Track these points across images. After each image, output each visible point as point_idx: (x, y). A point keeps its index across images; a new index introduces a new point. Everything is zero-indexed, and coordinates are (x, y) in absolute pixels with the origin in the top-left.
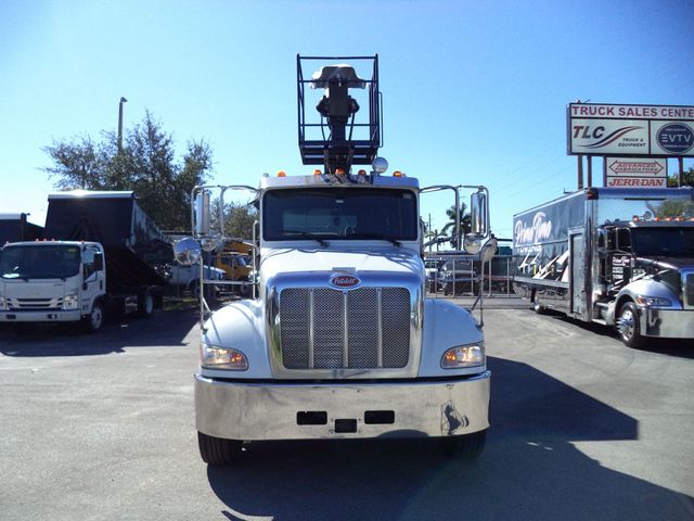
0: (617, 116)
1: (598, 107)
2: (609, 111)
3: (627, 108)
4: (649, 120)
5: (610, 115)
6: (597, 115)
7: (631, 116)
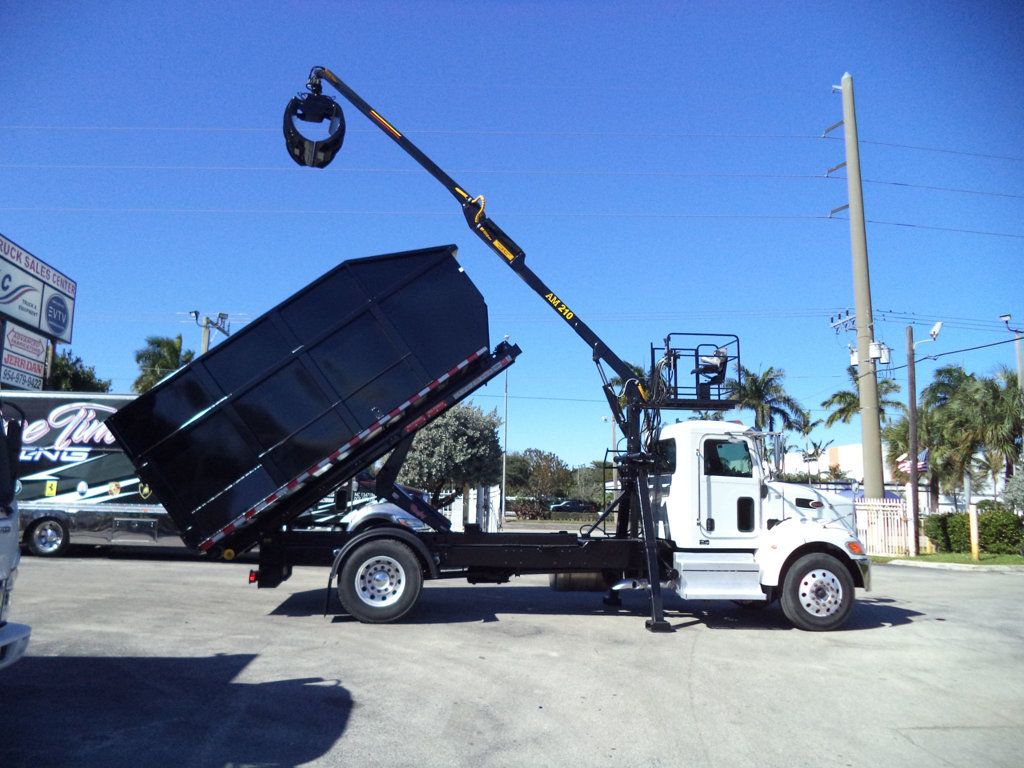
0: (22, 266)
1: (12, 245)
2: (19, 256)
3: (31, 258)
4: (45, 283)
5: (18, 263)
6: (8, 257)
7: (32, 271)
